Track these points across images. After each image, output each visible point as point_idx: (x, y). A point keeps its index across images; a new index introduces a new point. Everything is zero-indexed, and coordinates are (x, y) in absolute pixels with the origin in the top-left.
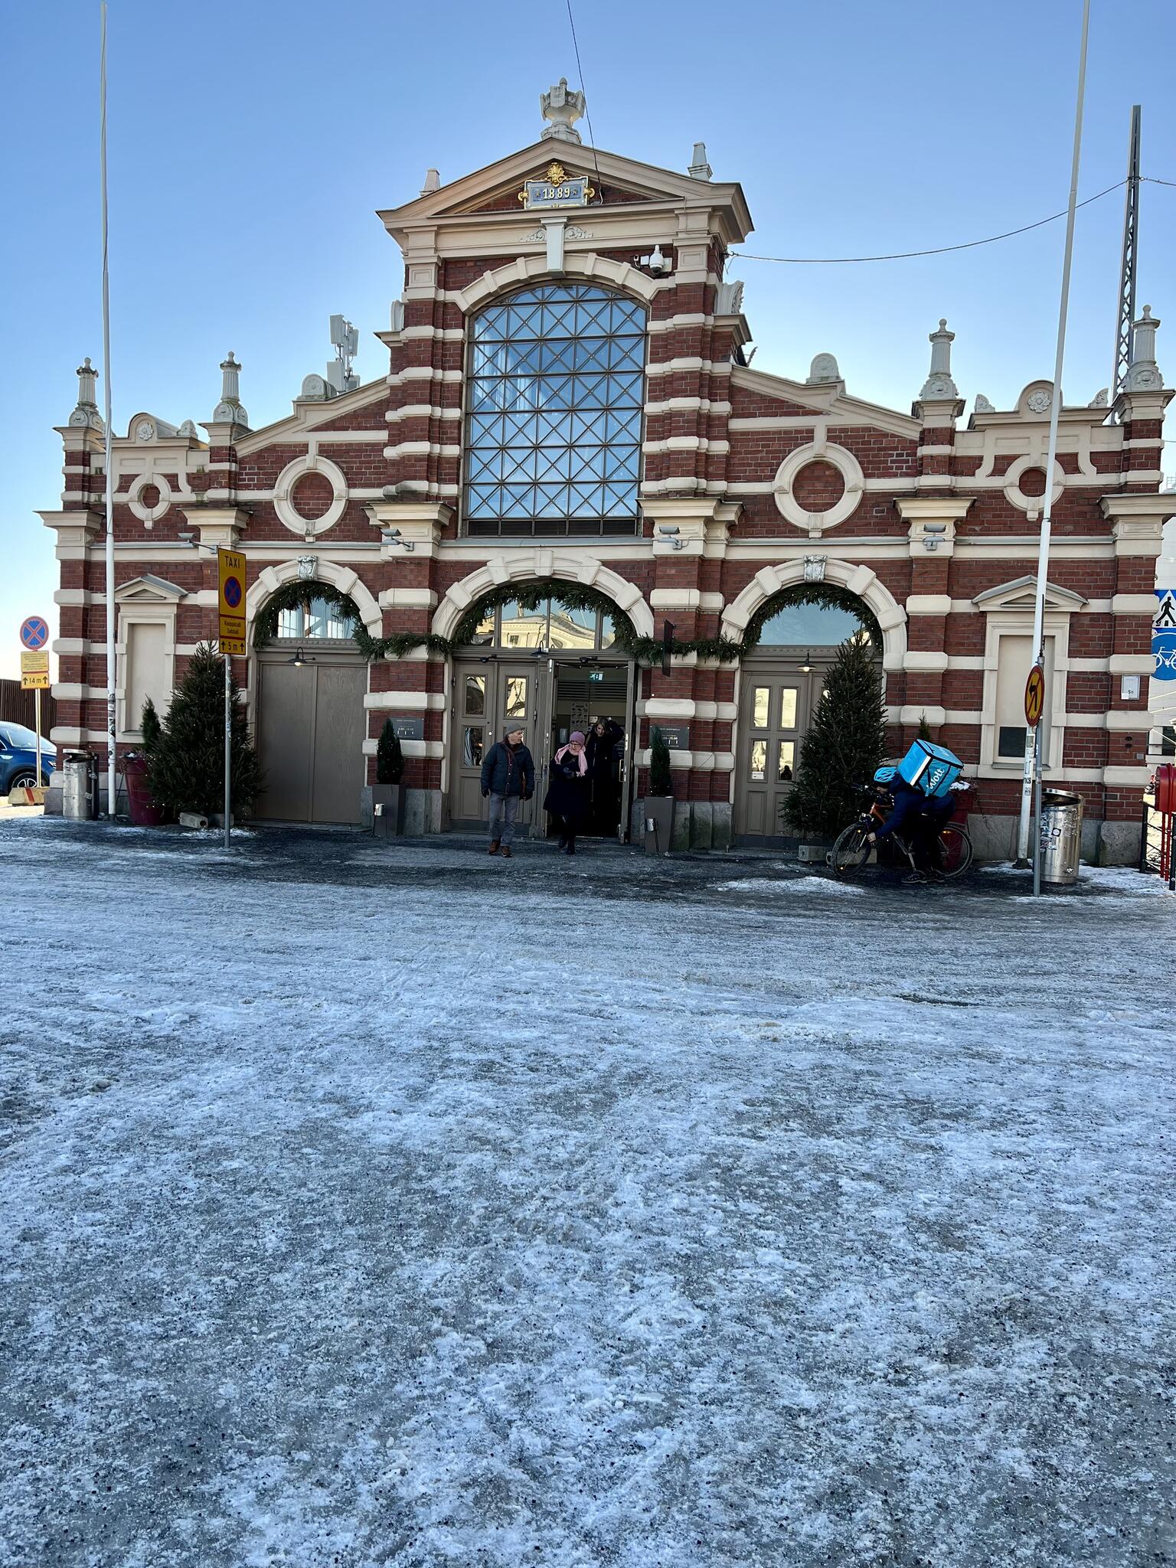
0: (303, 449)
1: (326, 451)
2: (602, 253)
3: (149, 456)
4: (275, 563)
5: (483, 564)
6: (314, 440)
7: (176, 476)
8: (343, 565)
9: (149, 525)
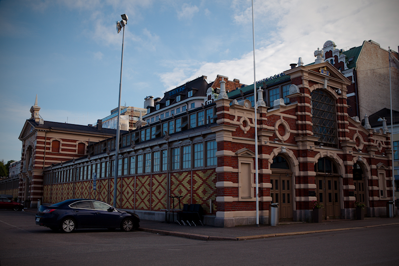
0: (279, 117)
1: (285, 118)
2: (331, 87)
3: (245, 112)
4: (276, 147)
5: (319, 152)
6: (282, 115)
7: (252, 119)
8: (290, 149)
9: (246, 132)
